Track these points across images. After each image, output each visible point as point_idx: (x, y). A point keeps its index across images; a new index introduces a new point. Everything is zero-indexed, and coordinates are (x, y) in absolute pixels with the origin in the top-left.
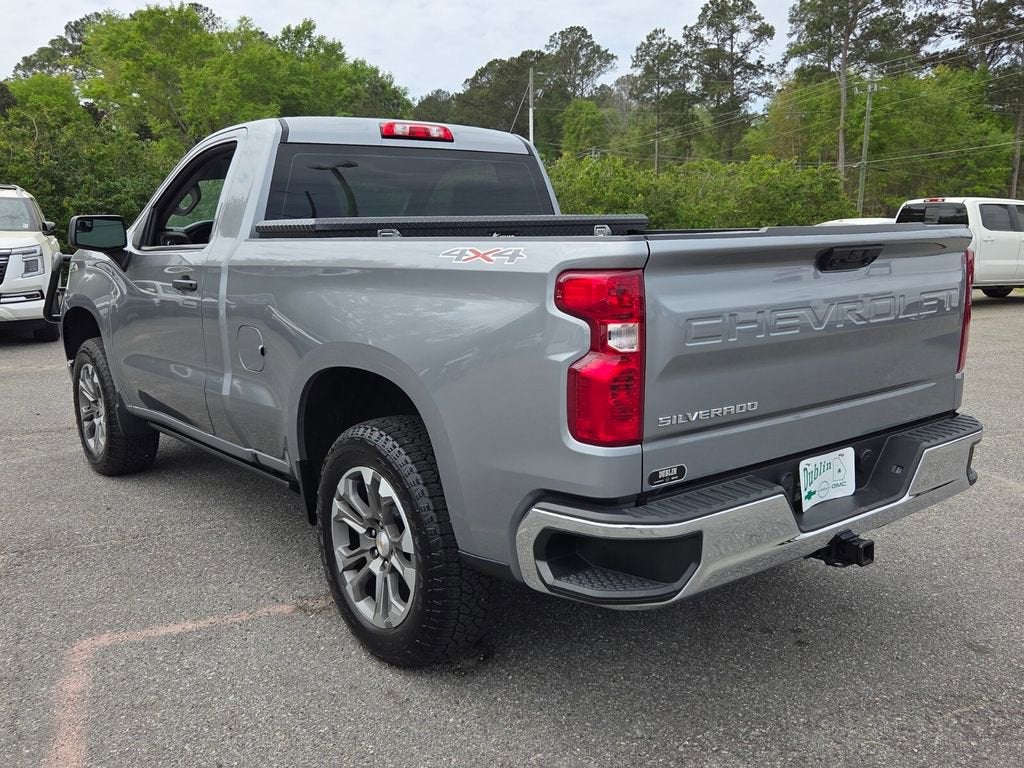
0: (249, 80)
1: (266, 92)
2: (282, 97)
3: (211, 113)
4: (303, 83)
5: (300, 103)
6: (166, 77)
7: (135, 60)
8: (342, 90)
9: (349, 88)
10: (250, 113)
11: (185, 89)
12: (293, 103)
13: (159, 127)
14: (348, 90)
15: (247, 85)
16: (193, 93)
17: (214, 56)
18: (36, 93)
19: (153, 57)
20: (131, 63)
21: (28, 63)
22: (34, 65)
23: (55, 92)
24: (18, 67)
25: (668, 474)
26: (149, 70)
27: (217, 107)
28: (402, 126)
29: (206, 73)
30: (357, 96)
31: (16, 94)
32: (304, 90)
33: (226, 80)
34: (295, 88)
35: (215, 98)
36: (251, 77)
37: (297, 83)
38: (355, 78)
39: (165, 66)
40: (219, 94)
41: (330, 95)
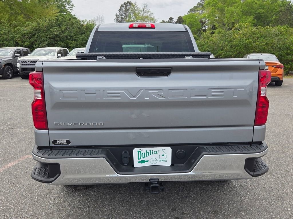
0: (245, 9)
1: (251, 12)
2: (256, 14)
3: (232, 20)
4: (263, 9)
5: (261, 15)
6: (222, 11)
7: (215, 7)
8: (276, 9)
9: (279, 9)
10: (244, 20)
11: (226, 14)
12: (259, 15)
13: (217, 25)
14: (278, 10)
15: (245, 11)
16: (228, 15)
17: (237, 3)
18: (189, 18)
19: (219, 5)
20: (213, 8)
21: (191, 10)
22: (192, 11)
23: (193, 18)
24: (188, 12)
25: (61, 142)
26: (218, 9)
27: (234, 18)
28: (136, 24)
29: (232, 9)
30: (281, 11)
31: (184, 19)
32: (263, 11)
33: (238, 10)
34: (260, 11)
35: (234, 16)
36: (246, 8)
37: (261, 9)
38: (282, 5)
39: (222, 7)
40: (235, 14)
41: (272, 11)
